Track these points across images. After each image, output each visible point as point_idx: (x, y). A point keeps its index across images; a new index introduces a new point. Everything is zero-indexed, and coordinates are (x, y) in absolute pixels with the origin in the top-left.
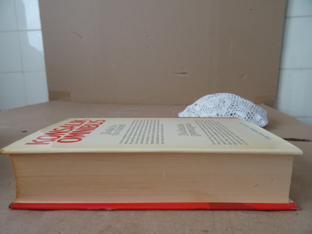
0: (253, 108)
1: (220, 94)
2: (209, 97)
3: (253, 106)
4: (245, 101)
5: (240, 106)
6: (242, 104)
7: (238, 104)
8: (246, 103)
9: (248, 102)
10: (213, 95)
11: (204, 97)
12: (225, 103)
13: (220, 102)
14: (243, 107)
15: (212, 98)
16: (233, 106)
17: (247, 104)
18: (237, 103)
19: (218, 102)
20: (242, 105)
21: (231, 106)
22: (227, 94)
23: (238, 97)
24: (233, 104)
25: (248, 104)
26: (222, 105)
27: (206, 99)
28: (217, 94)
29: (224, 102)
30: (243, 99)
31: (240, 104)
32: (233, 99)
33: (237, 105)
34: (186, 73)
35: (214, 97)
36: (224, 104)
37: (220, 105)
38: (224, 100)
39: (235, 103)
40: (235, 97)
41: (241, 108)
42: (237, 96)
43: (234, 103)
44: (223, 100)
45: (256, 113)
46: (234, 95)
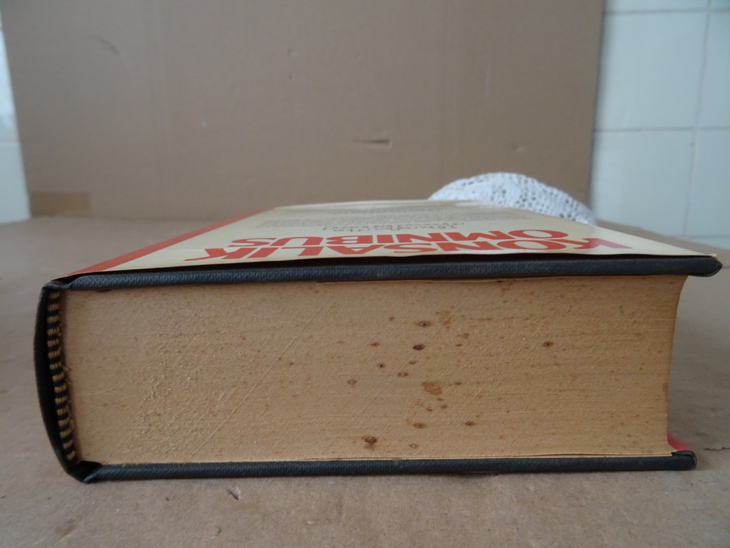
0: (568, 205)
1: (490, 175)
2: (464, 184)
3: (567, 202)
4: (549, 189)
5: (542, 201)
6: (544, 197)
7: (536, 196)
8: (551, 194)
9: (555, 191)
10: (472, 179)
11: (452, 185)
12: (507, 195)
13: (494, 192)
14: (547, 203)
15: (471, 186)
16: (524, 200)
17: (553, 196)
18: (534, 193)
19: (490, 193)
20: (546, 199)
21: (521, 202)
22: (507, 175)
23: (533, 182)
24: (524, 197)
25: (556, 196)
26: (501, 199)
27: (457, 189)
28: (482, 177)
29: (504, 192)
30: (543, 186)
31: (540, 196)
32: (523, 186)
33: (534, 199)
34: (385, 142)
35: (476, 184)
36: (504, 197)
37: (496, 199)
38: (504, 188)
39: (530, 194)
40: (526, 182)
41: (543, 205)
42: (530, 180)
43: (526, 194)
44: (500, 187)
45: (577, 215)
46: (523, 177)
